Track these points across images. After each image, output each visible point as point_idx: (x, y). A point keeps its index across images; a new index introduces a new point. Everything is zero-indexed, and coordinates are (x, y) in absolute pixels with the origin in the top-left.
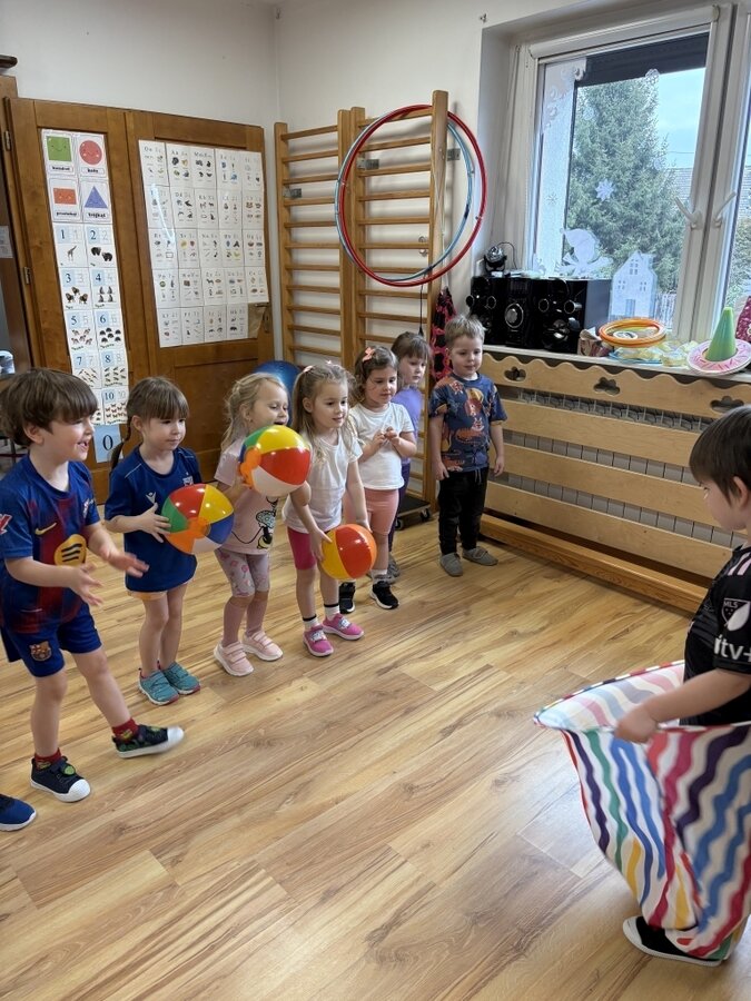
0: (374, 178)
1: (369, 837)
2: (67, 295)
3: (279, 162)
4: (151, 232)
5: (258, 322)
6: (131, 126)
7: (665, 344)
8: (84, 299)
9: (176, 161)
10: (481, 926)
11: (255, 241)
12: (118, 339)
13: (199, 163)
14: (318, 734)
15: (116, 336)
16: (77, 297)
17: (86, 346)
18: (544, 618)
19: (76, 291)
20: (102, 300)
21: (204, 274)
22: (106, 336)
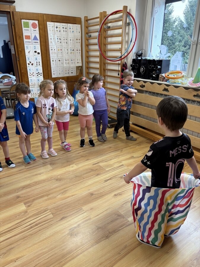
0: (109, 31)
1: (78, 205)
2: (28, 63)
3: (85, 27)
4: (50, 47)
5: (79, 71)
6: (45, 18)
7: (183, 79)
8: (32, 64)
9: (57, 27)
10: (99, 230)
11: (78, 49)
12: (41, 75)
13: (63, 28)
14: (73, 178)
15: (40, 74)
16: (31, 64)
17: (33, 77)
18: (142, 153)
19: (30, 62)
20: (37, 65)
21: (64, 58)
22: (38, 74)
